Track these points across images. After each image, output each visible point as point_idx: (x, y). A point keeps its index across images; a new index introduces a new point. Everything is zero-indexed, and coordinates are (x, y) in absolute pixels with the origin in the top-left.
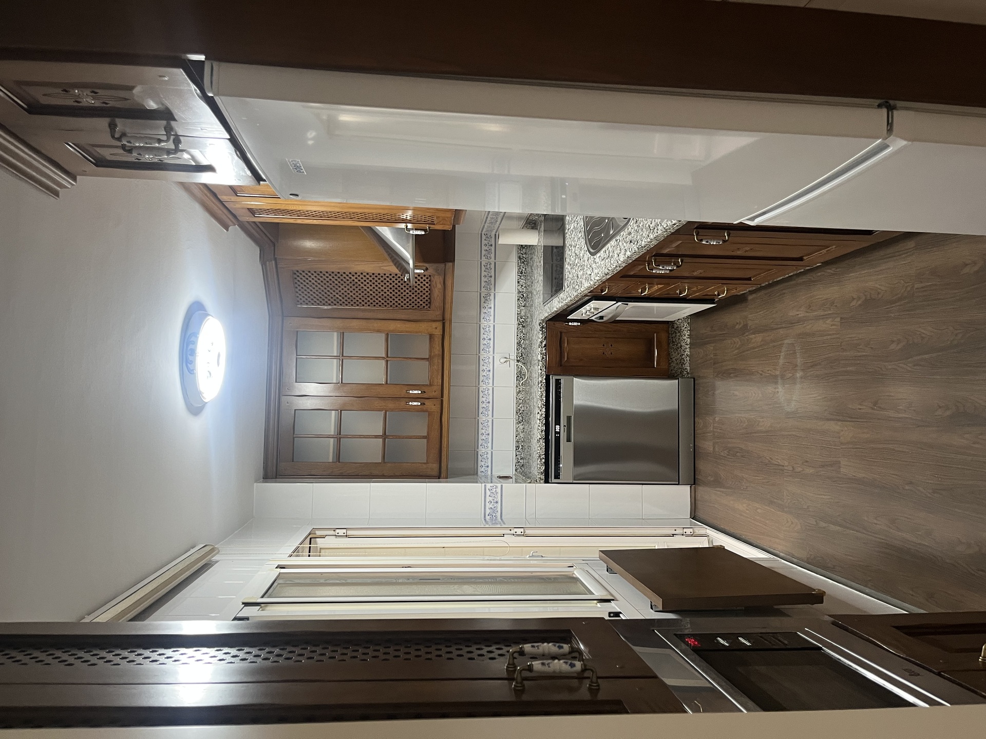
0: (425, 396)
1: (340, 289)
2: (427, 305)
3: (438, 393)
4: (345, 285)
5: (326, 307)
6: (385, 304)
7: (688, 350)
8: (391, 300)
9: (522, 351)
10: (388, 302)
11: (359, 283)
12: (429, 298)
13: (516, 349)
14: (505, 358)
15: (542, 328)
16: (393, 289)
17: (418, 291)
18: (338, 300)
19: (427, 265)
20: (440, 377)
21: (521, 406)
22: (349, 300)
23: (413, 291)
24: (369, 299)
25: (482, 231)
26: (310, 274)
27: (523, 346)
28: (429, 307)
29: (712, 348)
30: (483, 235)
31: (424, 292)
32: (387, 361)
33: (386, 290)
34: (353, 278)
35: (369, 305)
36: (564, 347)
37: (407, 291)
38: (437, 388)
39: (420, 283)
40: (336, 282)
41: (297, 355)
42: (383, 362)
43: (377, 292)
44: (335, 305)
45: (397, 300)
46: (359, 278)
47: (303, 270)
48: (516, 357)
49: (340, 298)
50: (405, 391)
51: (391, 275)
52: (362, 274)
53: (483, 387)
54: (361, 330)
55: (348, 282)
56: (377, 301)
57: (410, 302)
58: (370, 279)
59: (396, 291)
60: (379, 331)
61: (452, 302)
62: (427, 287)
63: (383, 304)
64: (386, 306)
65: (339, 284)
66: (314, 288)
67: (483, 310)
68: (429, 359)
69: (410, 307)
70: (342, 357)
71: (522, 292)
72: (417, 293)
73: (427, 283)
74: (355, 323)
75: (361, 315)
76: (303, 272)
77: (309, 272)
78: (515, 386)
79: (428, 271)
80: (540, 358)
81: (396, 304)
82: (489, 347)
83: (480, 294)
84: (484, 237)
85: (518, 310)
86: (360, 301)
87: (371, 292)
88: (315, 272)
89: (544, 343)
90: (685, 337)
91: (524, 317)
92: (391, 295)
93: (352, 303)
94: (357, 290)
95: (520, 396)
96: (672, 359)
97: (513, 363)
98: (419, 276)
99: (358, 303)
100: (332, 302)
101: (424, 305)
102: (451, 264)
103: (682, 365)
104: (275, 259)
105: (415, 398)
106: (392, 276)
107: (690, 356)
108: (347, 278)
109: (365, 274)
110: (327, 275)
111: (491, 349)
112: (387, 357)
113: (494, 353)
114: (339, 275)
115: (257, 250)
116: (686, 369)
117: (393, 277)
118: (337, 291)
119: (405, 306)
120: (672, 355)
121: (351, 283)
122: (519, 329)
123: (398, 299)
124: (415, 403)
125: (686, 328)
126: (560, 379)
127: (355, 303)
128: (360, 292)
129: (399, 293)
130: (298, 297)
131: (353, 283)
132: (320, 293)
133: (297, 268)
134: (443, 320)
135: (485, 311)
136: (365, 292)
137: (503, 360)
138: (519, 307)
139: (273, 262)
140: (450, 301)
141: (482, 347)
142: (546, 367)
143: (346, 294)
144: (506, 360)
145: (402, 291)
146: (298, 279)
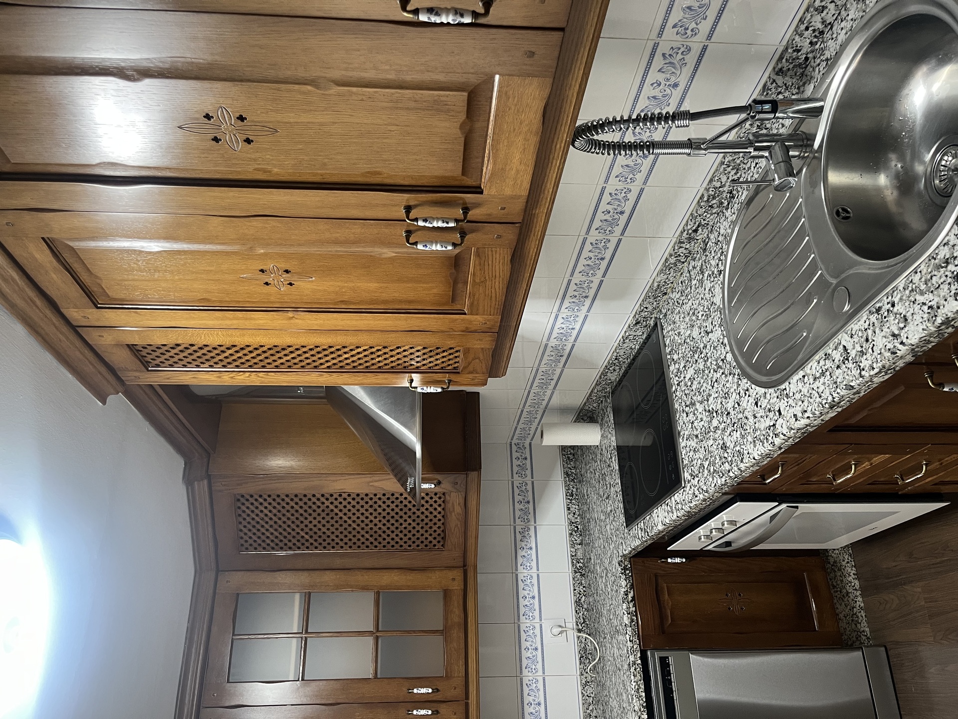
0: (438, 697)
1: (306, 522)
2: (439, 542)
3: (459, 692)
4: (314, 515)
5: (283, 553)
6: (376, 543)
7: (859, 598)
8: (384, 536)
9: (583, 614)
10: (380, 539)
11: (336, 511)
12: (443, 531)
13: (574, 612)
14: (560, 626)
15: (625, 569)
16: (388, 517)
17: (426, 520)
18: (303, 541)
19: (439, 477)
20: (462, 662)
21: (591, 708)
22: (320, 540)
23: (418, 520)
24: (350, 536)
25: (512, 439)
26: (261, 500)
27: (585, 606)
28: (442, 546)
29: (919, 590)
30: (513, 446)
31: (435, 520)
32: (377, 638)
33: (376, 521)
34: (327, 503)
35: (350, 547)
36: (664, 601)
37: (409, 521)
38: (459, 681)
39: (429, 507)
40: (301, 511)
41: (234, 635)
42: (370, 640)
43: (363, 525)
44: (299, 548)
45: (393, 536)
46: (336, 503)
47: (251, 493)
48: (575, 624)
49: (307, 537)
50: (405, 689)
51: (384, 495)
52: (340, 495)
53: (527, 676)
54: (338, 587)
55: (319, 511)
56: (363, 540)
57: (413, 539)
58: (354, 503)
59: (392, 521)
60: (365, 588)
61: (477, 537)
62: (440, 513)
63: (372, 543)
64: (376, 547)
65: (305, 515)
66: (267, 523)
67: (521, 553)
68: (444, 632)
69: (414, 546)
70: (305, 633)
71: (576, 523)
72: (425, 522)
73: (440, 505)
74: (329, 577)
75: (338, 562)
76: (252, 496)
77: (261, 496)
78: (578, 673)
79: (442, 485)
80: (626, 620)
81: (392, 543)
82: (532, 610)
83: (515, 528)
84: (514, 448)
85: (572, 549)
86: (337, 540)
87: (354, 525)
88: (269, 496)
89: (631, 595)
90: (851, 578)
91: (582, 561)
92: (384, 528)
93: (325, 544)
94: (333, 522)
95: (589, 690)
96: (838, 615)
97: (572, 634)
98: (427, 494)
99: (333, 544)
100: (294, 544)
101: (435, 542)
102: (475, 474)
103: (856, 625)
104: (209, 477)
105: (423, 702)
106: (387, 496)
107: (866, 609)
108: (318, 503)
109: (344, 495)
110: (288, 500)
111: (537, 613)
112: (378, 631)
113: (541, 620)
114: (305, 500)
115: (179, 463)
116: (863, 631)
117: (388, 499)
118: (302, 526)
119: (405, 546)
120: (837, 608)
121: (323, 511)
122: (576, 579)
123: (395, 533)
124: (423, 712)
125: (848, 562)
126: (668, 658)
127: (329, 544)
128: (337, 525)
129: (396, 525)
130: (242, 538)
131: (327, 511)
132: (276, 530)
133: (242, 491)
134: (465, 566)
135: (523, 553)
136: (345, 525)
137: (556, 630)
138: (573, 545)
139: (205, 482)
140: (474, 536)
141: (522, 610)
142: (638, 636)
143: (315, 529)
144: (560, 629)
145: (401, 521)
146: (244, 508)
